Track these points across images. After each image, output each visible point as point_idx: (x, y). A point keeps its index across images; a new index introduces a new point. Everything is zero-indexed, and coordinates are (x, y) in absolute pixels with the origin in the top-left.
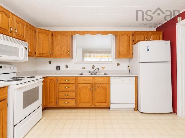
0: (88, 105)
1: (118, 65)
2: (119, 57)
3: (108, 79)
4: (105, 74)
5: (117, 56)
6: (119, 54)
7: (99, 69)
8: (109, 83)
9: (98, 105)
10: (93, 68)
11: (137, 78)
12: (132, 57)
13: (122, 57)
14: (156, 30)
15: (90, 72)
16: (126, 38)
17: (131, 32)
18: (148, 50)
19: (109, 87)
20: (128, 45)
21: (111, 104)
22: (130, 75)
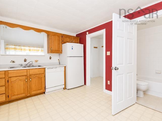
0: (23, 95)
1: (50, 59)
2: (51, 52)
3: (43, 70)
4: (39, 66)
5: (50, 51)
6: (52, 50)
7: (32, 62)
8: (44, 73)
9: (34, 93)
10: (25, 61)
11: (65, 67)
12: (61, 53)
13: (54, 53)
14: (76, 36)
15: (21, 65)
16: (57, 37)
17: (61, 34)
18: (72, 49)
19: (45, 76)
20: (59, 44)
21: (46, 89)
22: (60, 65)
